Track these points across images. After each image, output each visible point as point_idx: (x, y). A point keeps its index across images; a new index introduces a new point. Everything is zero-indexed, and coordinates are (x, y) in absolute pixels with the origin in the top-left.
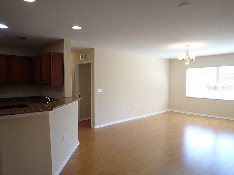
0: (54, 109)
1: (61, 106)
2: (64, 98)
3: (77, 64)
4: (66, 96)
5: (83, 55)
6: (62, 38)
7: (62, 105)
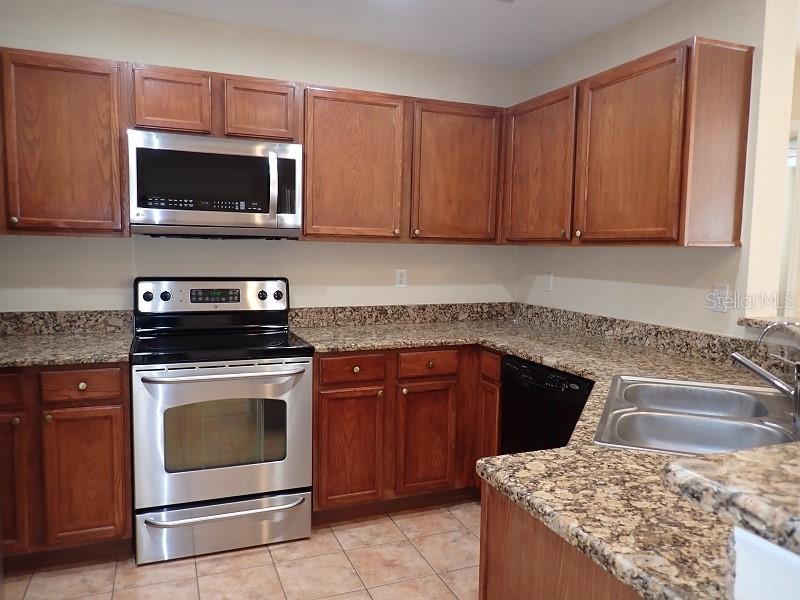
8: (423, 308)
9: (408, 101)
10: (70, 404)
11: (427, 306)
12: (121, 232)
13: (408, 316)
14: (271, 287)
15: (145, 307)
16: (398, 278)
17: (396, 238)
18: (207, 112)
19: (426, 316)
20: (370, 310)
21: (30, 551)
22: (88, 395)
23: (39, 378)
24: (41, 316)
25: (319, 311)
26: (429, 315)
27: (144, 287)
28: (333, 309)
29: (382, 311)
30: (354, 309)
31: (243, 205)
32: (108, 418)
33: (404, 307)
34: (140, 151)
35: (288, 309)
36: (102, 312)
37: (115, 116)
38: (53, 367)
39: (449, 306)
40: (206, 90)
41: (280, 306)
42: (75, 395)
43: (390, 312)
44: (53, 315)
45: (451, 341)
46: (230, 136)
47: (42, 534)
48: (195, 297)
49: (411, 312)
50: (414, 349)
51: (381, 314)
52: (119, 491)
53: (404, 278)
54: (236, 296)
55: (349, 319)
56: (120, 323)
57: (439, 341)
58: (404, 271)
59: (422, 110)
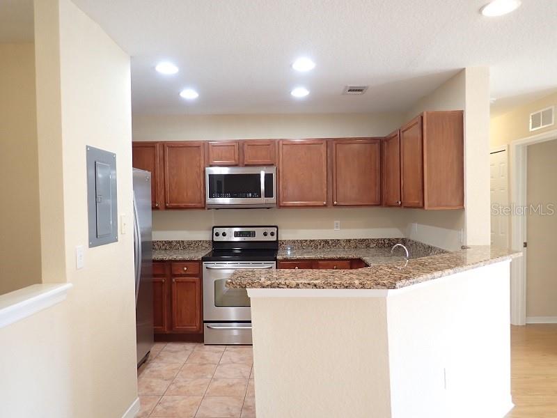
0: (398, 284)
1: (429, 276)
2: (463, 248)
3: (518, 146)
4: (468, 244)
5: (539, 114)
6: (461, 67)
7: (436, 274)
8: (349, 241)
9: (328, 141)
10: (181, 275)
11: (351, 240)
12: (204, 208)
14: (269, 230)
15: (216, 239)
16: (335, 226)
17: (325, 206)
18: (237, 156)
19: (351, 245)
20: (319, 241)
21: (168, 332)
22: (187, 273)
23: (171, 265)
24: (178, 242)
25: (294, 242)
26: (353, 244)
27: (216, 230)
28: (300, 241)
29: (326, 242)
30: (311, 241)
31: (250, 194)
32: (194, 282)
33: (338, 240)
34: (210, 175)
35: (277, 241)
36: (200, 241)
37: (202, 162)
38: (176, 261)
39: (364, 240)
40: (236, 148)
41: (274, 238)
42: (183, 273)
43: (330, 242)
44: (183, 241)
45: (346, 257)
46: (247, 165)
47: (171, 327)
48: (237, 234)
49: (342, 242)
50: (325, 260)
52: (198, 313)
53: (339, 226)
54: (253, 234)
56: (207, 245)
57: (338, 256)
58: (339, 222)
59: (336, 144)
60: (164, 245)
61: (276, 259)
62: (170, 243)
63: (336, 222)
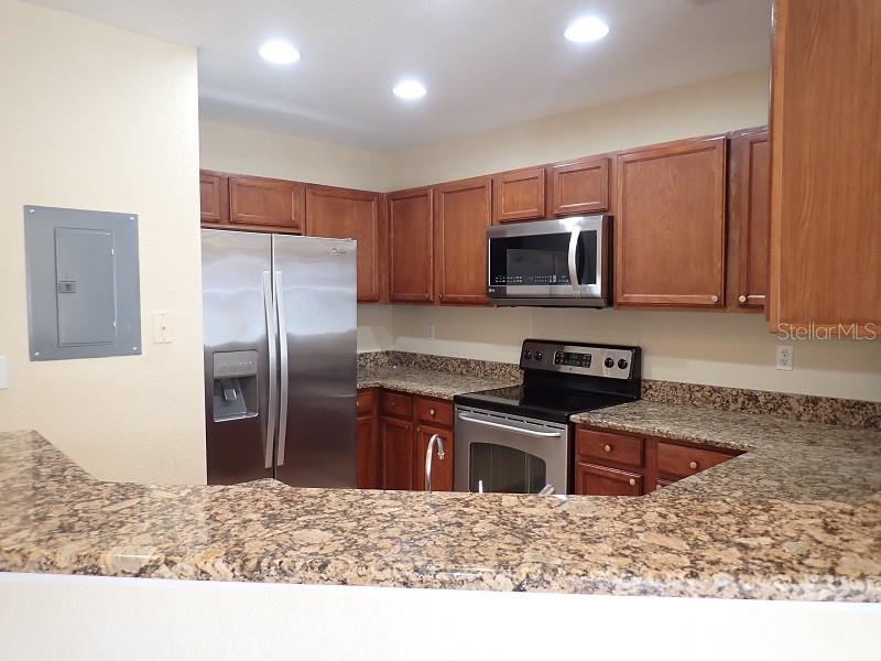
8: (815, 401)
11: (820, 399)
12: (487, 304)
13: (790, 409)
14: (617, 355)
16: (779, 356)
18: (541, 199)
19: (820, 412)
20: (735, 393)
24: (478, 363)
25: (674, 387)
26: (824, 411)
28: (690, 387)
29: (752, 397)
30: (714, 390)
31: (554, 278)
33: (783, 396)
36: (508, 365)
37: (488, 217)
39: (860, 405)
40: (540, 181)
41: (624, 374)
42: (431, 418)
43: (762, 399)
44: (484, 362)
46: (557, 217)
48: (560, 359)
49: (794, 404)
51: (749, 400)
53: (789, 359)
54: (588, 361)
55: (708, 401)
58: (790, 348)
60: (459, 366)
61: (567, 421)
62: (466, 362)
63: (781, 348)
